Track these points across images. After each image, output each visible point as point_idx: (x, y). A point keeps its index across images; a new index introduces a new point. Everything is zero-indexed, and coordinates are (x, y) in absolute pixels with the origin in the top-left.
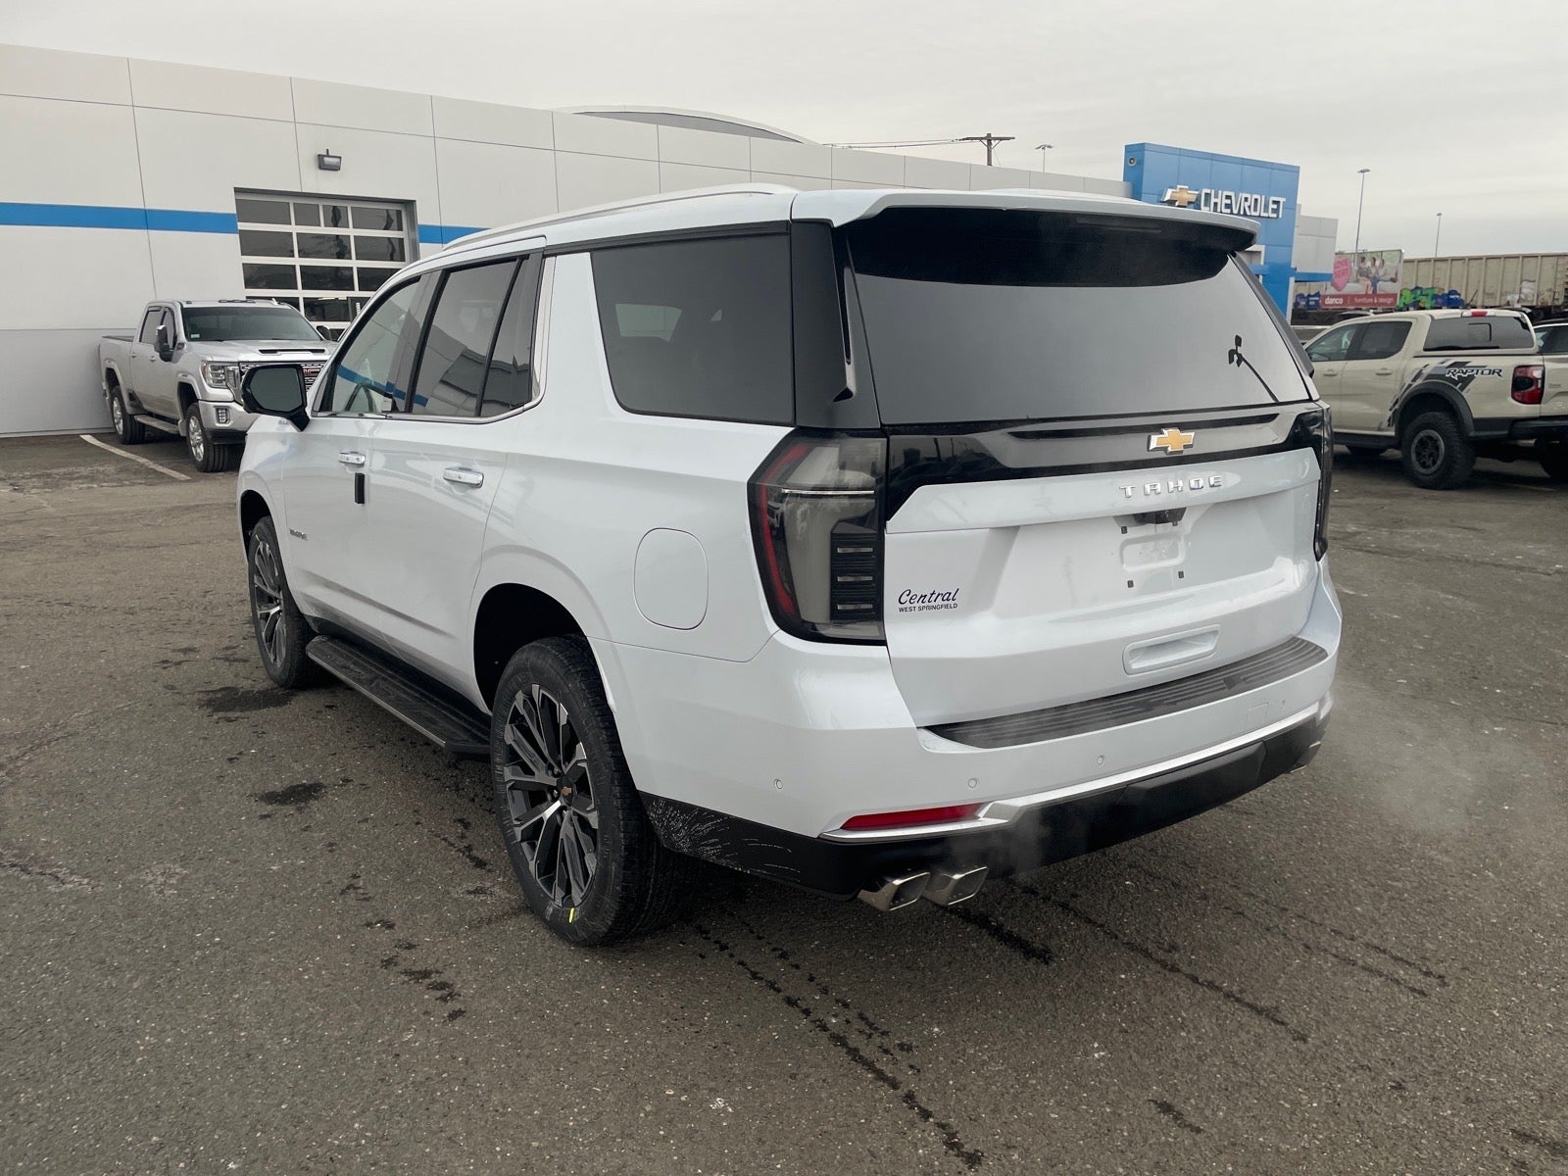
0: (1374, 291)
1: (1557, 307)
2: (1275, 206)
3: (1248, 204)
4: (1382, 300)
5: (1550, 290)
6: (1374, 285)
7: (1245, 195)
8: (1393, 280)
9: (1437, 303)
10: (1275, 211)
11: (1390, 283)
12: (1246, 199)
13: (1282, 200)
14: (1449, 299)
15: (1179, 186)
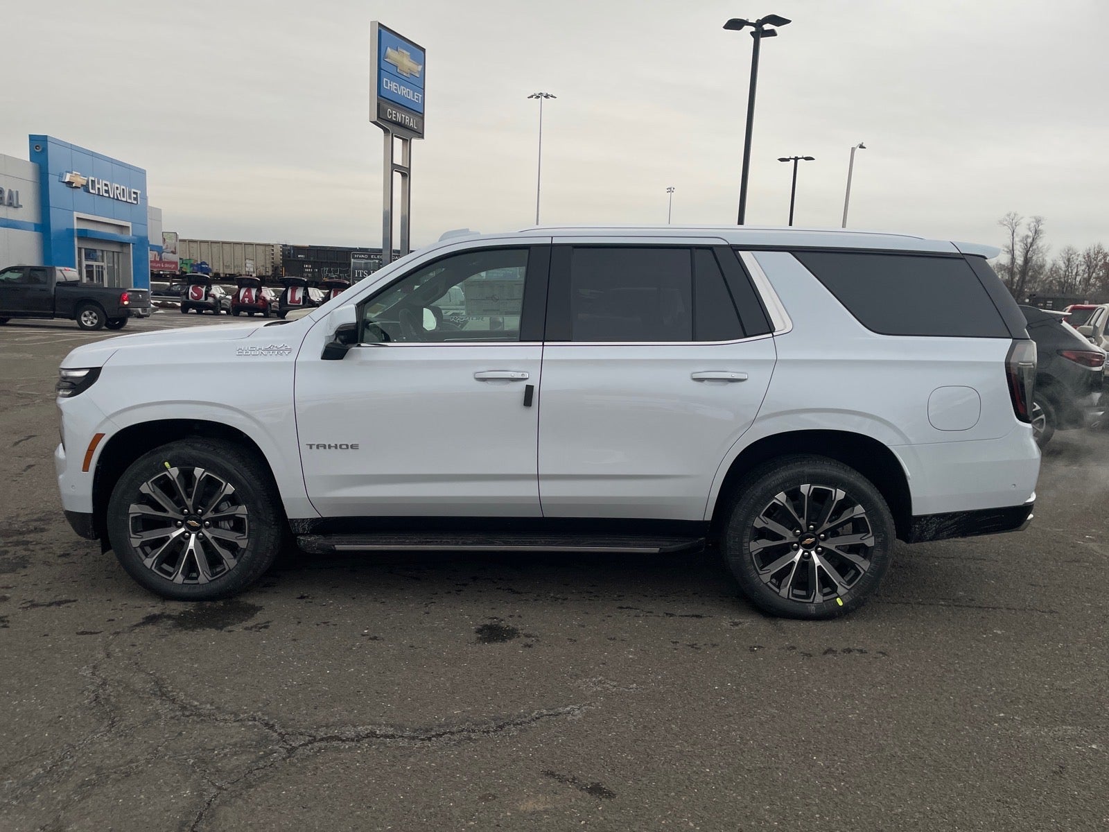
0: (161, 259)
1: (268, 276)
2: (135, 196)
3: (118, 192)
4: (167, 265)
5: (263, 266)
6: (160, 254)
7: (116, 185)
8: (174, 253)
9: (193, 269)
10: (135, 199)
11: (171, 254)
12: (117, 188)
13: (139, 192)
14: (202, 268)
15: (74, 172)
